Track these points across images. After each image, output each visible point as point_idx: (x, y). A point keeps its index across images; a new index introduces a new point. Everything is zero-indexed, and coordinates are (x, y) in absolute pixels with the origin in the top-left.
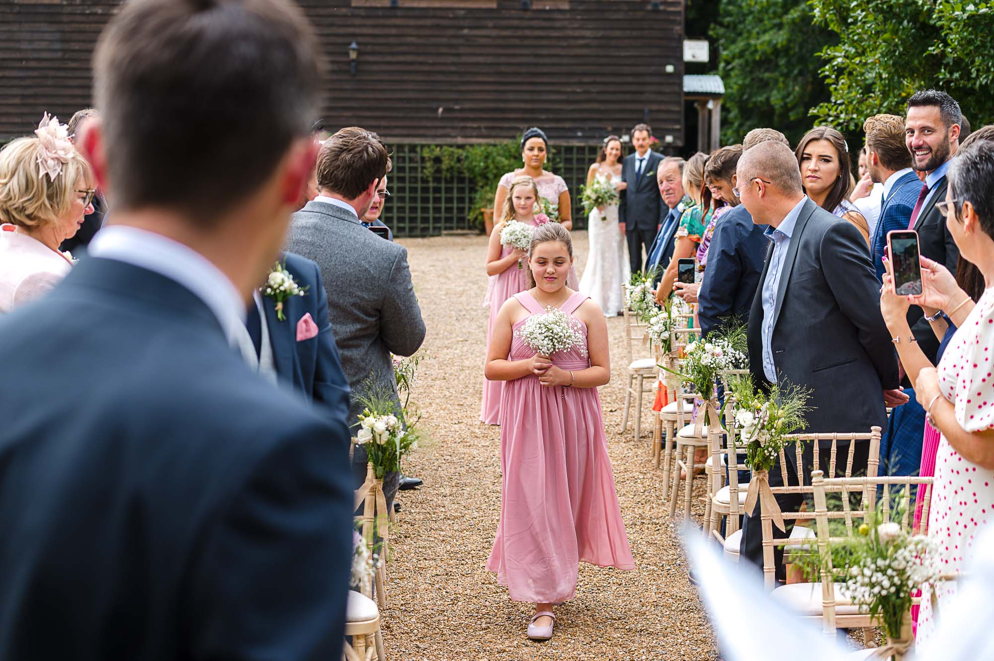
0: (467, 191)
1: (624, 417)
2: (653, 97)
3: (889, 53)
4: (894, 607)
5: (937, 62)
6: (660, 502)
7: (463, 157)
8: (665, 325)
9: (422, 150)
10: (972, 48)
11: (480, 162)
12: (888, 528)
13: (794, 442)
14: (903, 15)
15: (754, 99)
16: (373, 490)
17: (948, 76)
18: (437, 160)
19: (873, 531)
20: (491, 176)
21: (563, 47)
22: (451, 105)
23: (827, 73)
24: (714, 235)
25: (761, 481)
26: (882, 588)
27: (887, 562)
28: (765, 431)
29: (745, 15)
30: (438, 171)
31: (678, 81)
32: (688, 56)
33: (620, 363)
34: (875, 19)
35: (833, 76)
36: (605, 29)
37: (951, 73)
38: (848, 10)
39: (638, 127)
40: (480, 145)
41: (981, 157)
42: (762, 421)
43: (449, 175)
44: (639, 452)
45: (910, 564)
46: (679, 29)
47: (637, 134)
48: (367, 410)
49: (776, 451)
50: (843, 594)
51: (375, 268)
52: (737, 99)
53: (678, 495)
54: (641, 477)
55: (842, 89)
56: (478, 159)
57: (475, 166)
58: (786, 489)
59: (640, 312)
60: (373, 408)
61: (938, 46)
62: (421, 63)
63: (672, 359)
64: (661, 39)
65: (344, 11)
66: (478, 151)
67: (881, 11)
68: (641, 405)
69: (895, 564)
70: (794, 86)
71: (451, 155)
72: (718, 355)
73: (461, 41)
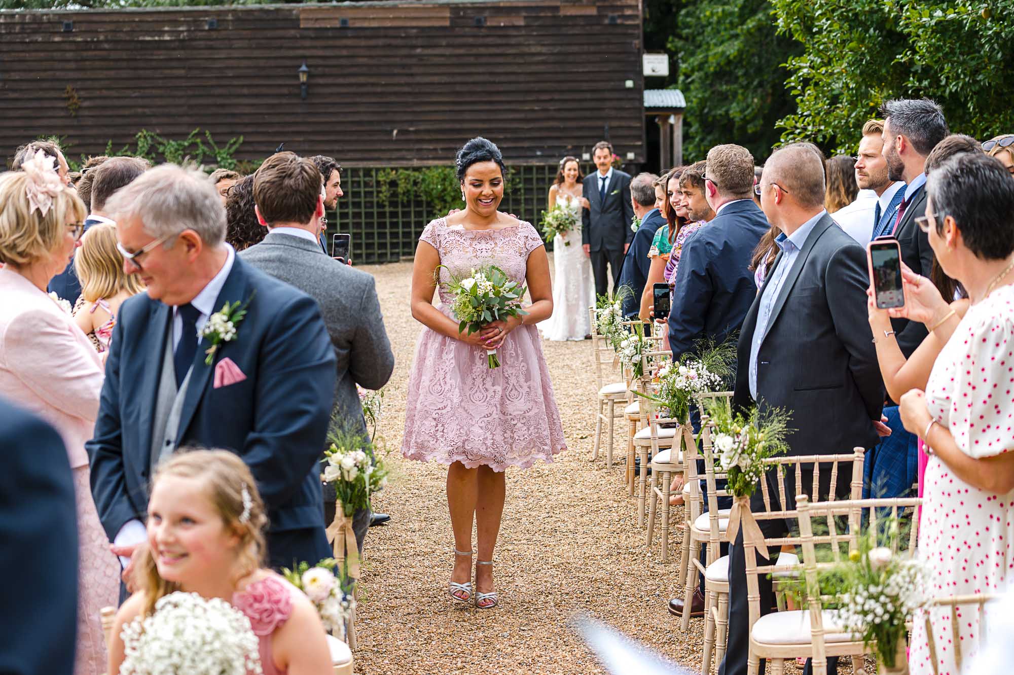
0: (425, 215)
1: (595, 444)
2: (613, 113)
3: (856, 63)
4: (888, 635)
5: (905, 70)
6: (636, 531)
7: (419, 180)
8: (636, 348)
9: (377, 174)
10: (941, 55)
11: (437, 185)
12: (880, 554)
13: (776, 466)
14: (869, 23)
15: (713, 113)
16: (343, 529)
17: (917, 84)
18: (393, 184)
19: (864, 557)
20: (449, 199)
21: (519, 64)
22: (405, 127)
23: (793, 84)
24: (683, 254)
25: (743, 507)
26: (876, 615)
27: (880, 588)
28: (745, 455)
29: (703, 27)
30: (395, 195)
31: (638, 96)
32: (647, 71)
33: (589, 388)
34: (841, 28)
35: (799, 88)
36: (561, 45)
37: (920, 81)
38: (813, 19)
39: (598, 144)
40: (436, 167)
41: (962, 170)
42: (741, 445)
43: (405, 199)
44: (612, 479)
45: (904, 589)
46: (637, 43)
47: (598, 152)
48: (333, 446)
49: (757, 476)
50: (835, 623)
51: (347, 298)
52: (698, 113)
53: (654, 523)
54: (615, 505)
55: (808, 101)
56: (435, 181)
57: (432, 189)
58: (769, 515)
59: (610, 335)
60: (340, 444)
61: (906, 54)
62: (373, 85)
63: (645, 383)
64: (619, 53)
65: (292, 32)
66: (435, 173)
67: (847, 19)
68: (612, 430)
69: (887, 591)
70: (753, 98)
71: (407, 178)
72: (693, 378)
73: (414, 61)
